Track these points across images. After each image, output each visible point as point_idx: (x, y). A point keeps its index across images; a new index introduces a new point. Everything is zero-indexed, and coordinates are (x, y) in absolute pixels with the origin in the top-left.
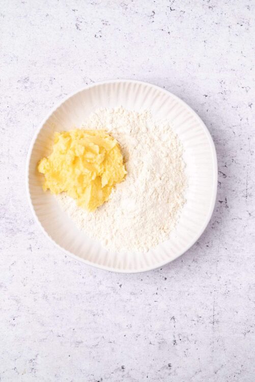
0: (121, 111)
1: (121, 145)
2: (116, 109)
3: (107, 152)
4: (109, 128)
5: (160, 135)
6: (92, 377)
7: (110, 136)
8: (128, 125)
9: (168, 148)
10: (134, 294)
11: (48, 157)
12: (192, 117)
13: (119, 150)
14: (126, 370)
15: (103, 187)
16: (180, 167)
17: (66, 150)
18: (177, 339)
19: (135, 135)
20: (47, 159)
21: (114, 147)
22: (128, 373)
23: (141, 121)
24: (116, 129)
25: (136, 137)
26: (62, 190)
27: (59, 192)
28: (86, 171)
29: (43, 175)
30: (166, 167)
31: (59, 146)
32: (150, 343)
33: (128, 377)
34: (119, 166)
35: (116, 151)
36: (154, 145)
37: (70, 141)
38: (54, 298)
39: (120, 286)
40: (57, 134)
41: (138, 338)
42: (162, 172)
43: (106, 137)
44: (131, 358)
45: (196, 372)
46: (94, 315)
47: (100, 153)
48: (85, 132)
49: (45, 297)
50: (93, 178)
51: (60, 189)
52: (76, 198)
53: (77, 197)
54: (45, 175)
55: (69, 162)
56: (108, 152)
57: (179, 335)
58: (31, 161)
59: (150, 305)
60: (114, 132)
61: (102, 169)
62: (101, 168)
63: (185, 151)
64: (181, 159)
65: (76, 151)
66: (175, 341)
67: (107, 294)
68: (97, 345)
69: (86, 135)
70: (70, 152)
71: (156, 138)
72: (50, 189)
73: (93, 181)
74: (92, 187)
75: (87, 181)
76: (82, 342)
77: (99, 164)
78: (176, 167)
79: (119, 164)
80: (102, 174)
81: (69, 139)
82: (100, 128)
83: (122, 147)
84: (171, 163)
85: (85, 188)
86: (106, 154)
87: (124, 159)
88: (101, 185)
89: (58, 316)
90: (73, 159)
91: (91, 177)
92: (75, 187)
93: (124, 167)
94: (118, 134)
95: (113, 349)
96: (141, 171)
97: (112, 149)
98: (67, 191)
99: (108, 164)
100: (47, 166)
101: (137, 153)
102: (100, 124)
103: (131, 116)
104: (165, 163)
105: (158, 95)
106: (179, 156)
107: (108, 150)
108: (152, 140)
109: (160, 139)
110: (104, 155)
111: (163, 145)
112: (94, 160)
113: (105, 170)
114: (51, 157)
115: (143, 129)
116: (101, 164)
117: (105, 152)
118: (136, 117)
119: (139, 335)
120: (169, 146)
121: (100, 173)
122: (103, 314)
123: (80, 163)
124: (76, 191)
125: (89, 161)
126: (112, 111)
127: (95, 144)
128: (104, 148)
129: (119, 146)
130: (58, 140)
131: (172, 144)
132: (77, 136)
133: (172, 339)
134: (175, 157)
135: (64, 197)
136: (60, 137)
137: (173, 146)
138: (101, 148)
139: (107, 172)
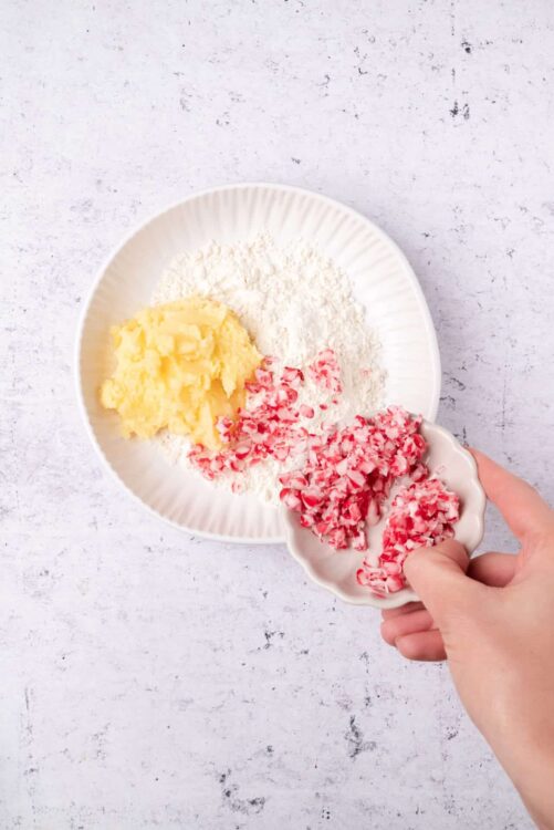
0: (216, 250)
1: (235, 311)
2: (205, 250)
3: (214, 331)
4: (205, 287)
5: (300, 269)
6: (211, 767)
7: (210, 300)
8: (235, 271)
9: (322, 288)
10: (291, 610)
11: (113, 376)
12: (346, 217)
13: (236, 322)
14: (276, 754)
15: (229, 396)
16: (355, 315)
17: (142, 352)
18: (372, 694)
19: (255, 285)
20: (113, 380)
21: (226, 318)
22: (279, 760)
23: (257, 256)
24: (217, 284)
25: (259, 287)
26: (159, 426)
27: (154, 433)
28: (190, 378)
29: (114, 411)
30: (329, 322)
31: (124, 349)
32: (322, 703)
33: (279, 767)
34: (245, 350)
35: (232, 325)
36: (294, 292)
37: (143, 335)
38: (140, 617)
39: (265, 595)
40: (114, 329)
41: (298, 694)
42: (326, 334)
43: (204, 305)
44: (286, 731)
45: (408, 758)
46: (215, 650)
47: (203, 337)
48: (163, 309)
49: (123, 616)
50: (207, 386)
51: (155, 427)
52: (188, 434)
53: (189, 431)
54: (119, 410)
55: (154, 373)
56: (217, 332)
57: (376, 687)
58: (84, 393)
59: (320, 630)
60: (215, 291)
61: (218, 365)
62: (214, 364)
63: (354, 284)
64: (351, 299)
65: (160, 348)
66: (368, 699)
67: (241, 609)
68: (222, 706)
69: (167, 315)
70: (150, 354)
71: (295, 278)
72: (137, 432)
73: (208, 392)
74: (210, 402)
75: (198, 395)
76: (192, 701)
77: (208, 356)
78: (348, 317)
79: (245, 346)
80: (220, 375)
81: (139, 333)
82: (187, 292)
83: (239, 315)
84: (336, 312)
85: (198, 409)
86: (214, 335)
87: (249, 334)
88: (225, 393)
89: (147, 653)
90: (160, 363)
91: (202, 384)
92: (179, 414)
93: (254, 347)
94: (224, 293)
95: (251, 714)
96: (287, 344)
97: (224, 323)
98: (167, 427)
99: (225, 352)
100: (117, 392)
101: (271, 316)
102: (185, 285)
103: (237, 252)
104: (327, 316)
105: (273, 198)
106: (345, 296)
107: (215, 327)
108: (289, 284)
109: (302, 277)
110: (211, 338)
111: (311, 284)
112: (198, 354)
113: (222, 365)
114: (118, 375)
115: (266, 270)
116: (212, 357)
117: (211, 333)
118: (245, 252)
119: (301, 688)
120: (323, 284)
121: (215, 374)
122: (231, 648)
123: (175, 368)
124: (185, 421)
125: (188, 359)
126: (200, 256)
127: (190, 324)
128: (207, 326)
129: (232, 314)
130: (121, 339)
131: (326, 279)
132: (152, 320)
133: (363, 695)
134: (340, 301)
135: (165, 437)
136: (123, 333)
137: (329, 282)
138: (203, 329)
139: (228, 368)
